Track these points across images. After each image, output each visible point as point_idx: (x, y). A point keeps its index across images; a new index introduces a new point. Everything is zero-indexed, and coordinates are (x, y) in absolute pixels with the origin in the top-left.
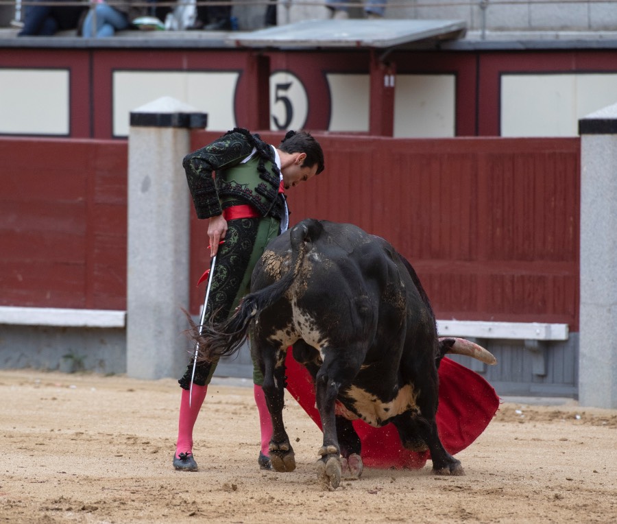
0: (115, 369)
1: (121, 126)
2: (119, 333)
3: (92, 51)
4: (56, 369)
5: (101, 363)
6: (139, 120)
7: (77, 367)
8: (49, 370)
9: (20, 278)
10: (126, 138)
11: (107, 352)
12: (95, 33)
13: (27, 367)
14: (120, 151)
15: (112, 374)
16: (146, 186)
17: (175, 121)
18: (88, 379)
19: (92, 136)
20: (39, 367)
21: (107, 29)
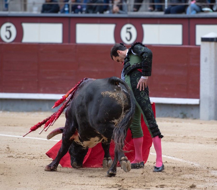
0: (196, 117)
1: (198, 42)
2: (198, 106)
3: (189, 19)
4: (178, 117)
5: (192, 115)
6: (204, 40)
7: (184, 116)
8: (176, 117)
9: (167, 89)
10: (200, 46)
11: (194, 112)
12: (190, 13)
13: (169, 116)
14: (198, 50)
15: (195, 119)
16: (206, 60)
17: (215, 40)
18: (188, 120)
19: (189, 44)
20: (173, 117)
21: (194, 12)
